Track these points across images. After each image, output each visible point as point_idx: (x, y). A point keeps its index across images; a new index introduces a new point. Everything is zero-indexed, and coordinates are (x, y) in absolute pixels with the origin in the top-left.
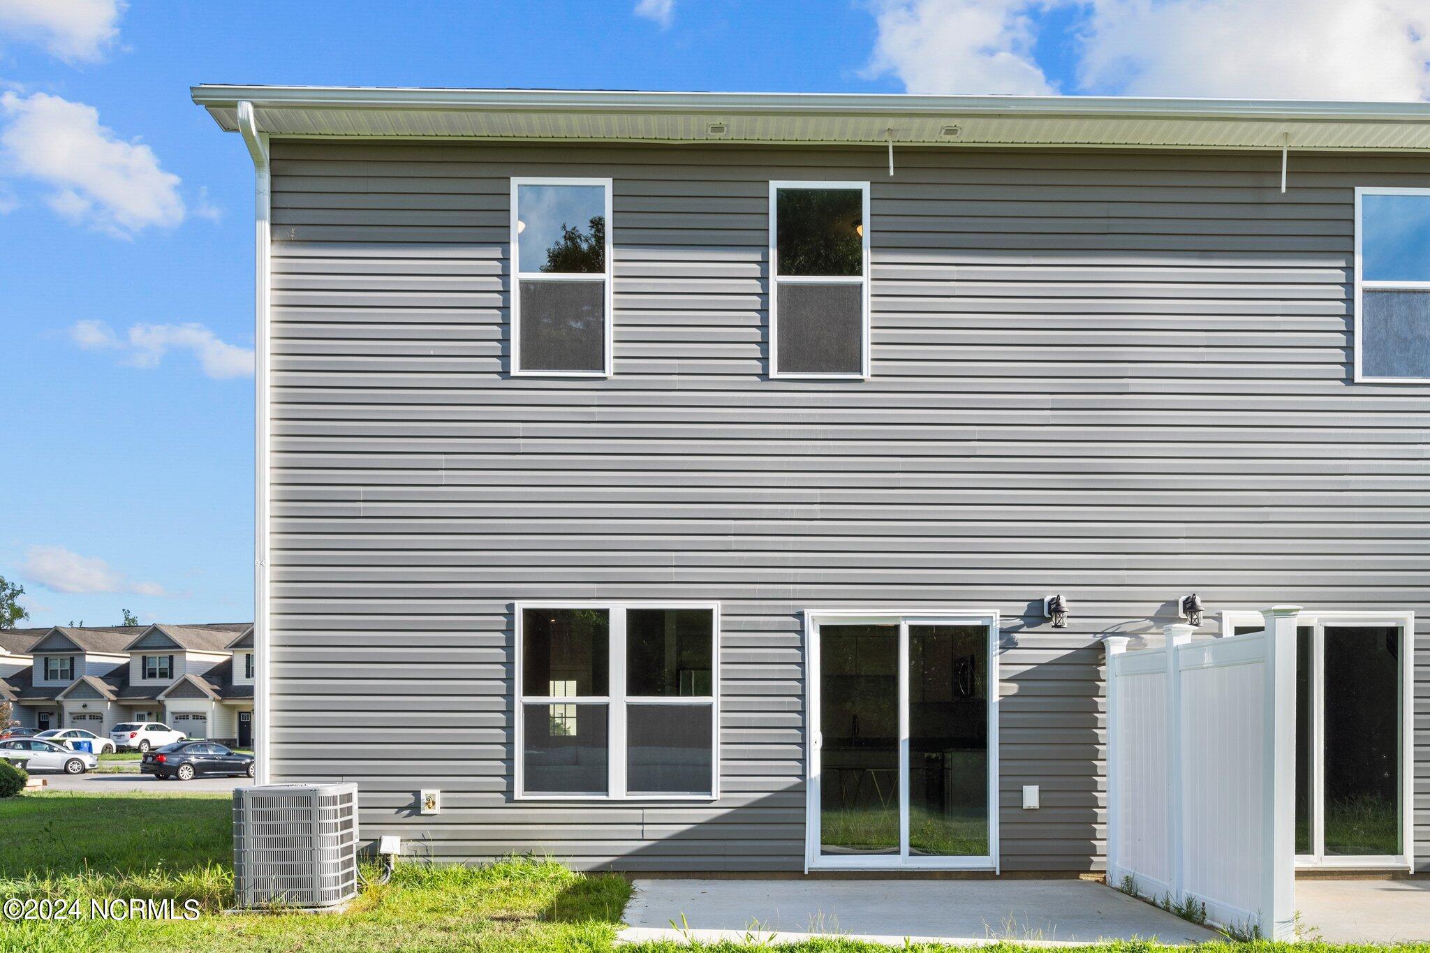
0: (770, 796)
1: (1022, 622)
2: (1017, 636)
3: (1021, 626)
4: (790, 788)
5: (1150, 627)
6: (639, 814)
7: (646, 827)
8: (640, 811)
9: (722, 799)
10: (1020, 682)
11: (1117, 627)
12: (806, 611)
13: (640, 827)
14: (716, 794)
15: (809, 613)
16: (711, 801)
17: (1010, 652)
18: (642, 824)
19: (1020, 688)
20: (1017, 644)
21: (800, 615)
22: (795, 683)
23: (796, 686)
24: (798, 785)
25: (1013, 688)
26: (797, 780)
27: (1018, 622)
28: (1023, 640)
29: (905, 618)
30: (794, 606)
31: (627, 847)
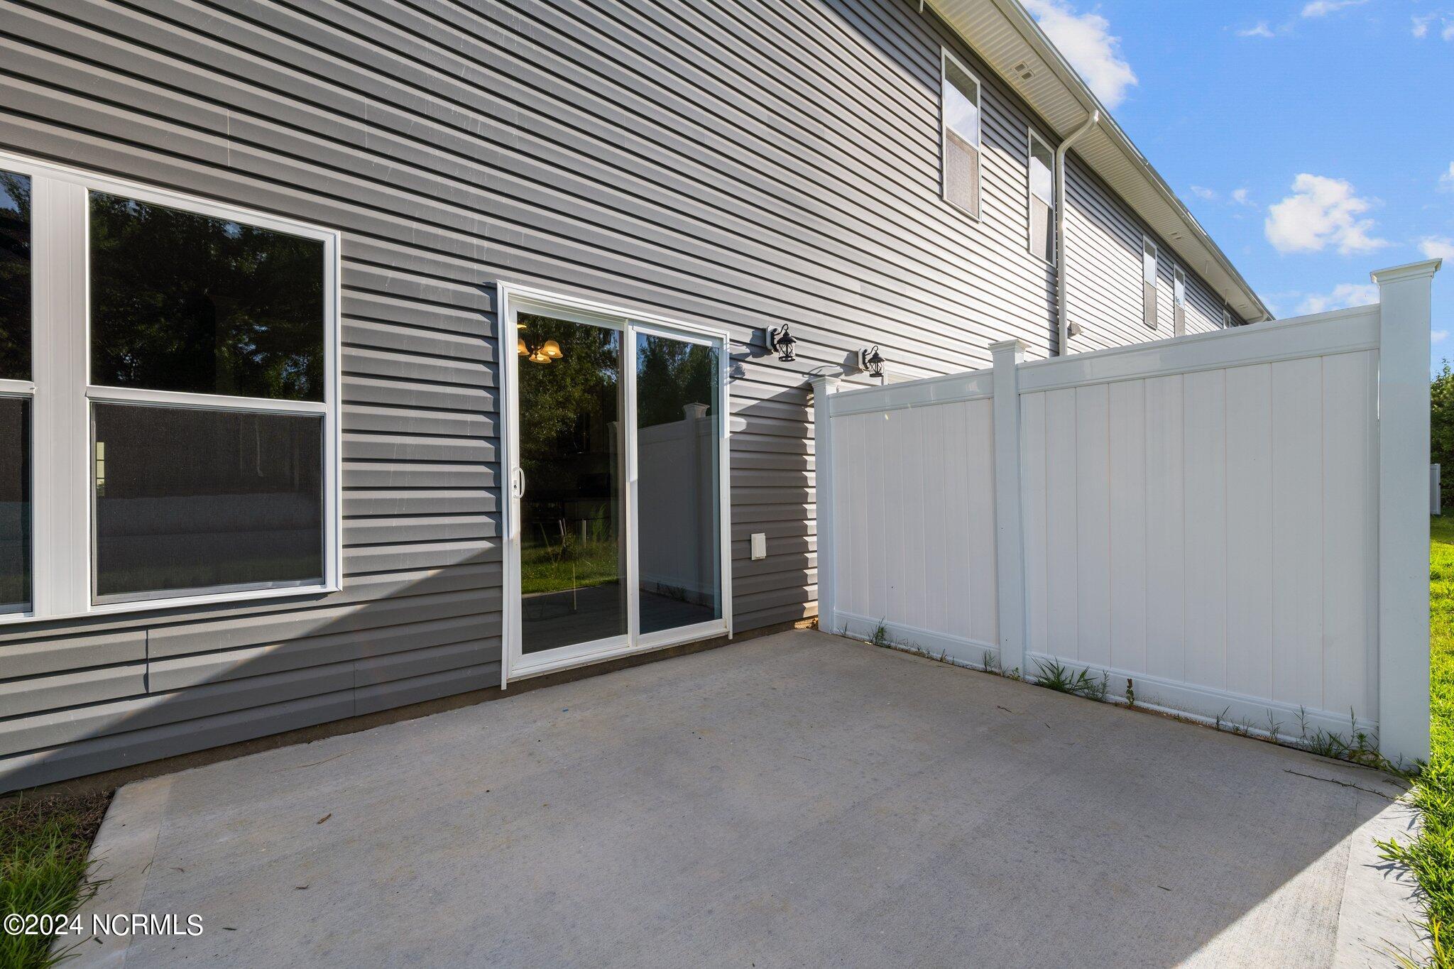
0: (438, 574)
1: (748, 351)
2: (745, 366)
3: (747, 355)
4: (472, 558)
5: (840, 374)
6: (138, 642)
7: (154, 668)
8: (141, 635)
9: (347, 589)
10: (748, 418)
11: (819, 370)
12: (501, 285)
13: (141, 669)
14: (335, 580)
15: (507, 288)
16: (325, 595)
17: (738, 382)
18: (146, 661)
19: (748, 424)
20: (744, 374)
21: (491, 289)
22: (482, 393)
23: (485, 398)
24: (490, 550)
25: (742, 423)
26: (486, 545)
27: (745, 350)
28: (750, 371)
29: (633, 322)
30: (480, 273)
31: (101, 718)
